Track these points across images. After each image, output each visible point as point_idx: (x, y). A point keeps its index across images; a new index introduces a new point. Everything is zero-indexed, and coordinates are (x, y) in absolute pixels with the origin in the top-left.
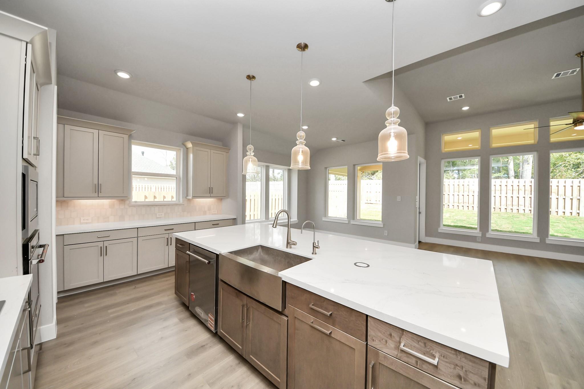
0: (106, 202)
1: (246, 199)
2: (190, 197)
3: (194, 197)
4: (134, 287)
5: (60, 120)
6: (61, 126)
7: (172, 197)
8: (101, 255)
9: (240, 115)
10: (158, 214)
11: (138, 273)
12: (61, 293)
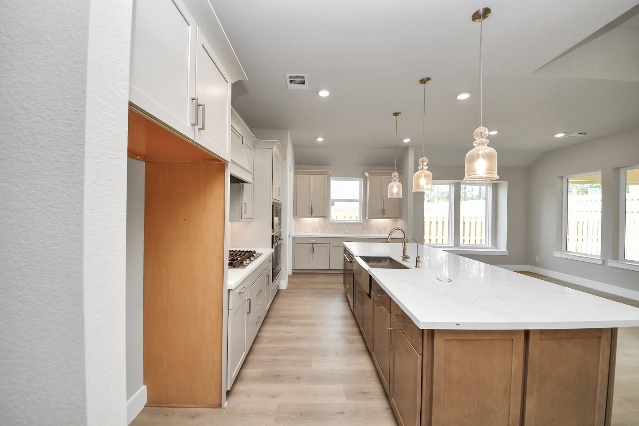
0: (316, 219)
1: (424, 221)
2: (367, 218)
3: (370, 217)
4: (326, 276)
5: (296, 173)
6: (296, 175)
7: (357, 217)
8: (311, 252)
9: (407, 141)
10: (345, 230)
11: (330, 269)
12: (294, 270)
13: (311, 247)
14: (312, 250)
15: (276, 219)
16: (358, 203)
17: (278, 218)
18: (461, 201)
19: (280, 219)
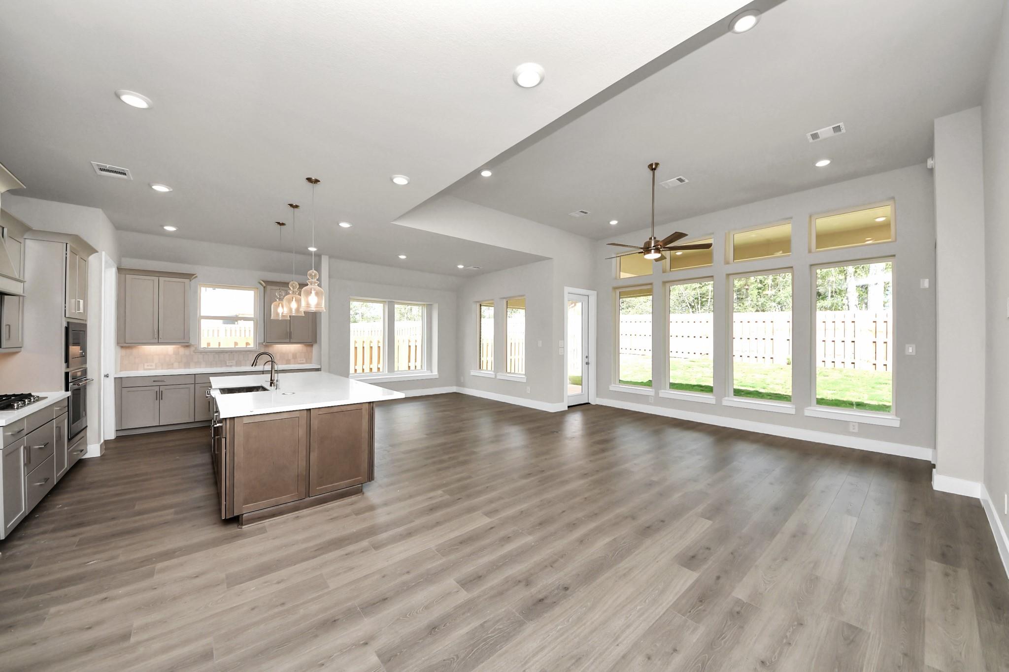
2: (265, 344)
3: (269, 343)
6: (122, 277)
7: (249, 344)
8: (157, 399)
10: (227, 362)
11: (196, 421)
12: (119, 432)
13: (157, 392)
14: (159, 396)
15: (75, 350)
16: (252, 322)
17: (79, 347)
18: (395, 322)
19: (84, 349)
